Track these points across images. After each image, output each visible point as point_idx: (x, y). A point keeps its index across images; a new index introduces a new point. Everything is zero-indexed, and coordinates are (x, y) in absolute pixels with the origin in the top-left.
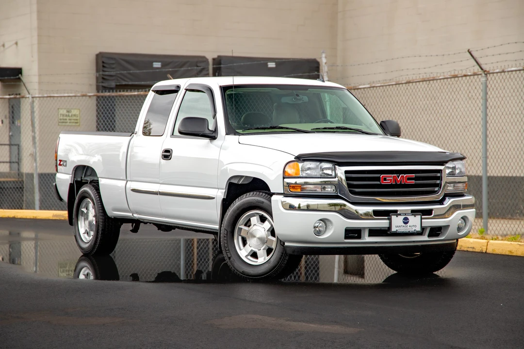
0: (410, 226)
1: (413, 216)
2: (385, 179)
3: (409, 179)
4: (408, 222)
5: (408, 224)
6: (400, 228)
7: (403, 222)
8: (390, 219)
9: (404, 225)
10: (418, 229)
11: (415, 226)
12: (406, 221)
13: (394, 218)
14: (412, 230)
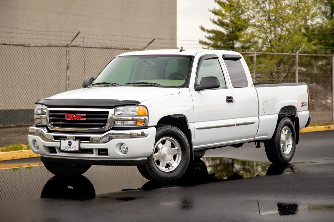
0: (72, 147)
1: (74, 141)
2: (68, 117)
3: (82, 117)
4: (71, 144)
5: (71, 146)
6: (66, 148)
7: (68, 144)
8: (60, 142)
9: (69, 146)
10: (77, 149)
11: (76, 147)
12: (70, 144)
13: (62, 141)
14: (73, 149)
